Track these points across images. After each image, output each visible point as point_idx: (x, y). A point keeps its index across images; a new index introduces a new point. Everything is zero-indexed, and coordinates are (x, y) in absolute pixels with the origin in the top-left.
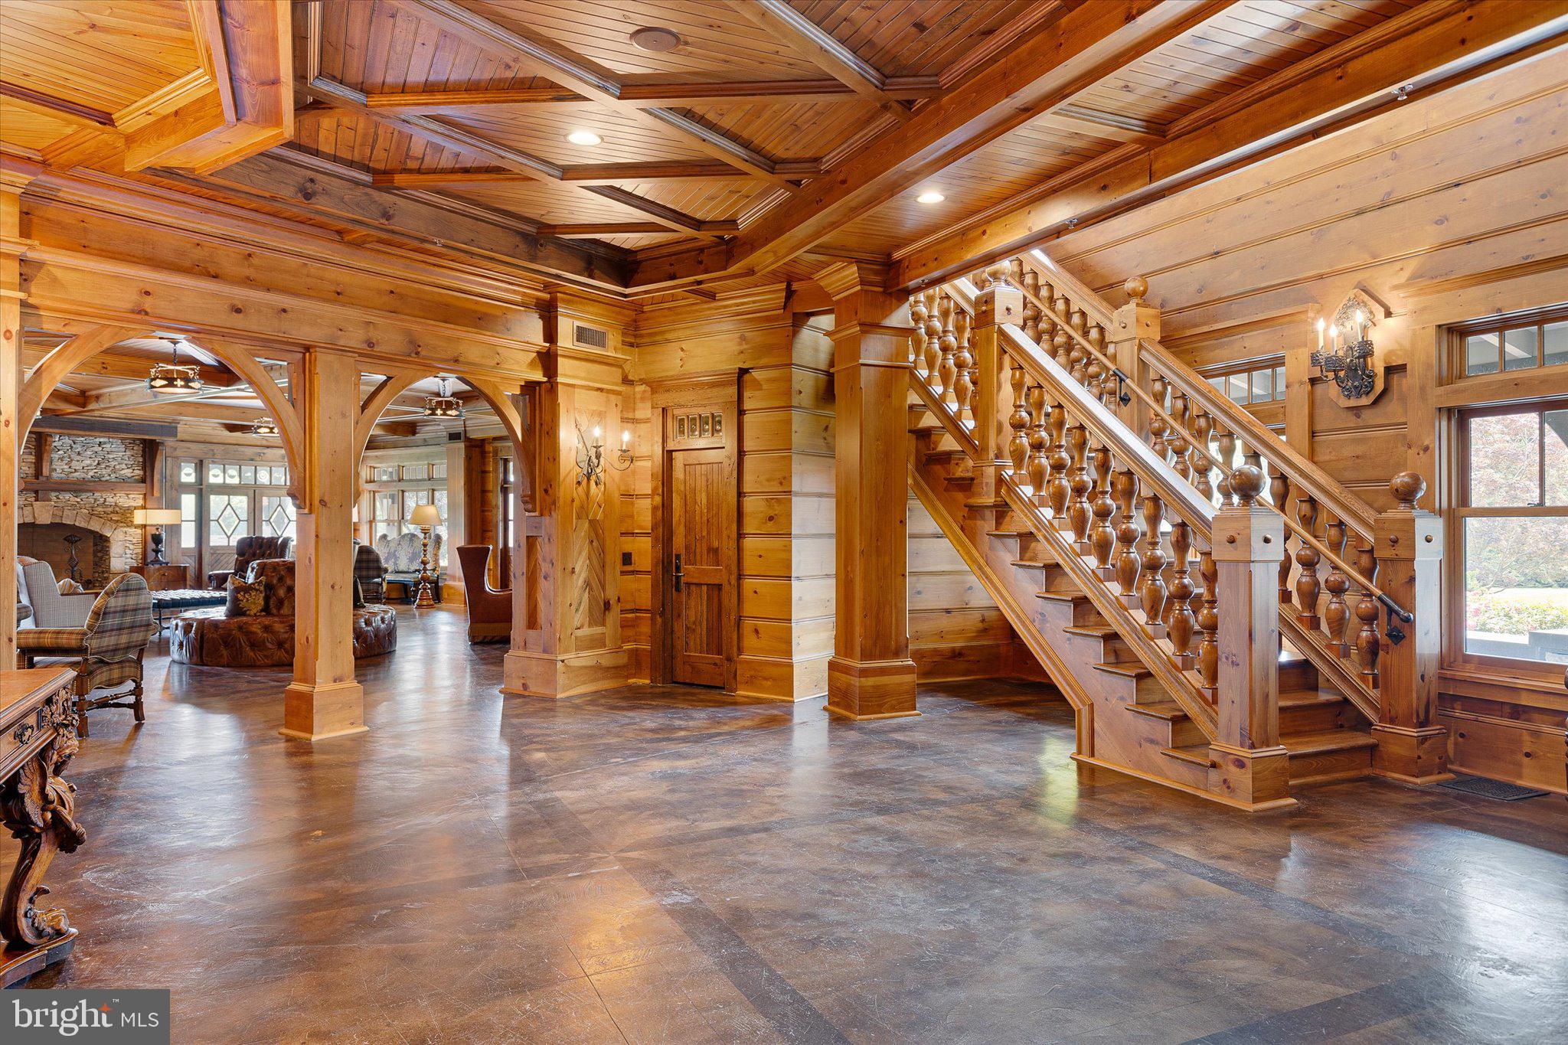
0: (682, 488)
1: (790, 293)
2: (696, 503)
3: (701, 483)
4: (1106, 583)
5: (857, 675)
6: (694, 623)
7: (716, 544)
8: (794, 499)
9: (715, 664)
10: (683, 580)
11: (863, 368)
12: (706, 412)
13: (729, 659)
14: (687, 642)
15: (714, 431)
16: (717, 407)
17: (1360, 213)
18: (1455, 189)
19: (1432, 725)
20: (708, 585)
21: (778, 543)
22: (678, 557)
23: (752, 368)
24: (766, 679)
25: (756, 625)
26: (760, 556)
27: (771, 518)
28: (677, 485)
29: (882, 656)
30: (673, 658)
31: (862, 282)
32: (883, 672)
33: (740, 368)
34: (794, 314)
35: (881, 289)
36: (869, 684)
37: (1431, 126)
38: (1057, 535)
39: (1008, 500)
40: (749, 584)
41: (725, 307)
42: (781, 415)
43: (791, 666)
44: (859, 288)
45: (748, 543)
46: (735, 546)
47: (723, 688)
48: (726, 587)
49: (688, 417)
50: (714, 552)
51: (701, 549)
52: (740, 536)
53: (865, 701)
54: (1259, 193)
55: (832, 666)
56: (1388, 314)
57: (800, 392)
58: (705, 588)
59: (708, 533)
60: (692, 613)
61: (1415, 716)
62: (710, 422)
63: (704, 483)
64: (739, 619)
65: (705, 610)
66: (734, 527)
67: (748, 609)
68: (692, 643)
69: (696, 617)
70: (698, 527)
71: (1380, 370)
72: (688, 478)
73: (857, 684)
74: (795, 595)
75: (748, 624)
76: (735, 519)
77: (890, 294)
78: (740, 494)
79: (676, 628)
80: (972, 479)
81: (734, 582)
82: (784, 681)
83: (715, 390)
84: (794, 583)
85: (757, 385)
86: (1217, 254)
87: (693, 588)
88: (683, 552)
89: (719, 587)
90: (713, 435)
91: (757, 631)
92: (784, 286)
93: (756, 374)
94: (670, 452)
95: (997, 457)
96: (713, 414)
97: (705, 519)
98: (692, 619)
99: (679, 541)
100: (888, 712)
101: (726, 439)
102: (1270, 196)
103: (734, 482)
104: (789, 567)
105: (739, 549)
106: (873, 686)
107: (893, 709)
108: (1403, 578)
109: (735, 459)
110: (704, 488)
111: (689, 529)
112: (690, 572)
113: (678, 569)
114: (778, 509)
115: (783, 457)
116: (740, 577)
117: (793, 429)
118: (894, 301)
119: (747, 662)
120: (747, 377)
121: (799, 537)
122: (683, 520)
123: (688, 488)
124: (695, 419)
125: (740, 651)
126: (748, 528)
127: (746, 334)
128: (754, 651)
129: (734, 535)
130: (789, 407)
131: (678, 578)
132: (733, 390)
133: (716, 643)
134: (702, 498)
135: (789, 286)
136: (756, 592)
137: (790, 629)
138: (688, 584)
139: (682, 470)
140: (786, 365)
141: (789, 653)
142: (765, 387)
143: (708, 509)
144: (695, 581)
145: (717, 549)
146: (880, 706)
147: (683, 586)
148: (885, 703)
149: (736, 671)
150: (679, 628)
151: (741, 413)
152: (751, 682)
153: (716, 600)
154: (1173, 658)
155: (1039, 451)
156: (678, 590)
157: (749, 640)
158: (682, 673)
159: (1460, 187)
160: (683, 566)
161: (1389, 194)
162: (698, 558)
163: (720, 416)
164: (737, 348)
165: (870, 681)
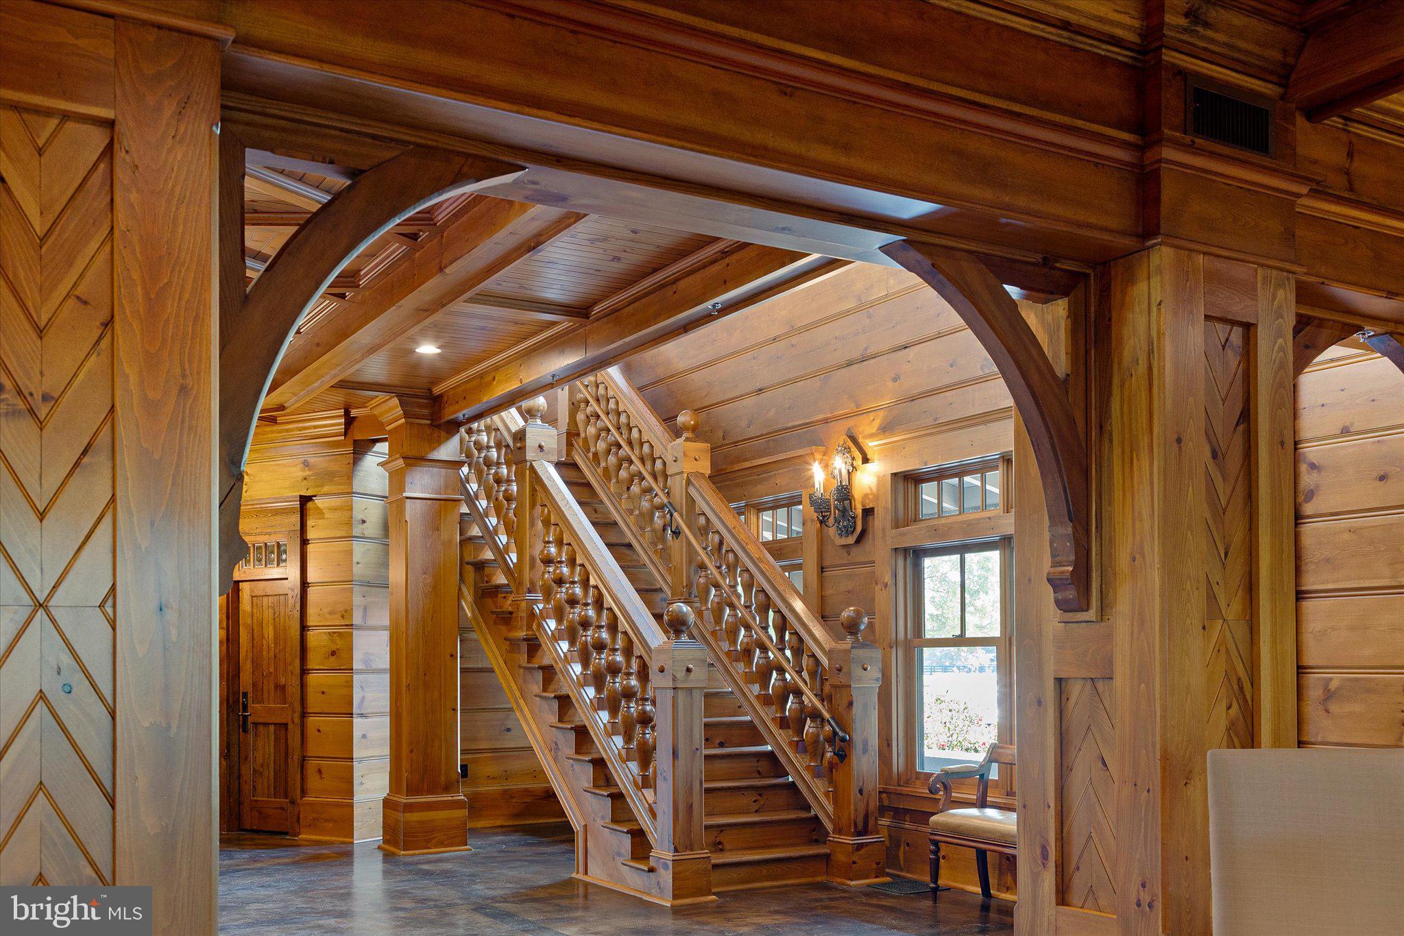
0: (249, 621)
1: (349, 421)
2: (263, 637)
3: (268, 615)
4: (599, 712)
5: (402, 810)
6: (262, 765)
7: (283, 681)
8: (355, 632)
9: (282, 808)
10: (250, 719)
11: (408, 501)
12: (271, 541)
13: (293, 802)
14: (254, 787)
15: (280, 561)
16: (282, 535)
17: (849, 364)
18: (904, 351)
19: (871, 834)
20: (275, 724)
21: (340, 677)
22: (245, 695)
23: (315, 496)
24: (327, 820)
25: (319, 765)
26: (323, 693)
27: (333, 653)
28: (244, 619)
29: (430, 791)
30: (240, 803)
31: (406, 415)
32: (430, 807)
33: (301, 496)
34: (355, 441)
35: (428, 422)
36: (415, 819)
37: (891, 291)
38: (569, 667)
39: (537, 634)
40: (312, 721)
41: (287, 431)
42: (341, 545)
43: (351, 806)
44: (403, 420)
45: (313, 679)
46: (298, 682)
47: (287, 833)
48: (290, 726)
49: (254, 545)
50: (281, 688)
51: (269, 686)
52: (304, 672)
53: (411, 837)
54: (787, 335)
55: (387, 803)
56: (866, 460)
57: (364, 522)
58: (272, 728)
59: (276, 670)
60: (259, 754)
61: (853, 827)
62: (276, 551)
63: (271, 616)
64: (303, 760)
65: (272, 751)
66: (297, 662)
67: (312, 750)
68: (259, 787)
69: (264, 759)
70: (265, 663)
71: (859, 512)
72: (255, 611)
73: (402, 819)
74: (357, 734)
75: (312, 765)
76: (298, 654)
77: (439, 426)
78: (304, 628)
79: (243, 772)
80: (511, 613)
81: (297, 720)
82: (345, 823)
83: (279, 518)
84: (357, 721)
85: (320, 513)
86: (760, 391)
87: (261, 728)
88: (250, 690)
89: (286, 725)
90: (278, 565)
91: (320, 771)
92: (342, 412)
93: (319, 502)
94: (238, 582)
95: (530, 591)
96: (278, 543)
97: (272, 654)
98: (260, 761)
99: (246, 678)
100: (436, 847)
101: (291, 571)
102: (794, 340)
103: (297, 615)
104: (350, 703)
105: (303, 686)
106: (419, 822)
107: (441, 844)
108: (845, 702)
109: (298, 591)
110: (271, 621)
111: (256, 664)
112: (257, 711)
113: (245, 708)
114: (340, 643)
115: (346, 589)
116: (304, 715)
117: (355, 560)
118: (442, 433)
119: (310, 804)
120: (310, 505)
121: (361, 672)
122: (250, 655)
123: (255, 621)
124: (260, 548)
125: (304, 792)
126: (312, 663)
127: (310, 460)
128: (318, 791)
129: (297, 671)
130: (350, 537)
131: (245, 718)
132: (296, 518)
133: (282, 786)
134: (269, 632)
135: (347, 413)
136: (319, 731)
137: (352, 767)
138: (256, 724)
139: (250, 602)
140: (348, 493)
141: (350, 793)
142: (327, 516)
143: (275, 644)
144: (261, 720)
145: (284, 686)
146: (429, 841)
147: (250, 726)
148: (434, 838)
149: (299, 814)
150: (247, 772)
151: (304, 542)
152: (314, 825)
153: (283, 741)
154: (636, 777)
155: (560, 587)
156: (245, 731)
157: (313, 782)
158: (249, 820)
159: (907, 350)
160: (250, 704)
161: (866, 349)
162: (265, 696)
163: (285, 545)
164: (301, 474)
165: (415, 817)
